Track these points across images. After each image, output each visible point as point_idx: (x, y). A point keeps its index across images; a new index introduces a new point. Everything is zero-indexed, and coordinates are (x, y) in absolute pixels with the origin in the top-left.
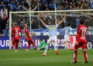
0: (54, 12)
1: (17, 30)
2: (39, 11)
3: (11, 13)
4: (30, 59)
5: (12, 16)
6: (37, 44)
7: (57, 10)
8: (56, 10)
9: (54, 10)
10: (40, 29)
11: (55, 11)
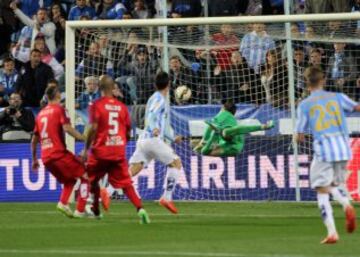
0: (281, 25)
1: (116, 115)
2: (210, 15)
3: (72, 28)
4: (161, 250)
5: (77, 39)
6: (200, 177)
7: (295, 12)
8: (291, 13)
9: (281, 11)
10: (213, 103)
11: (287, 17)
